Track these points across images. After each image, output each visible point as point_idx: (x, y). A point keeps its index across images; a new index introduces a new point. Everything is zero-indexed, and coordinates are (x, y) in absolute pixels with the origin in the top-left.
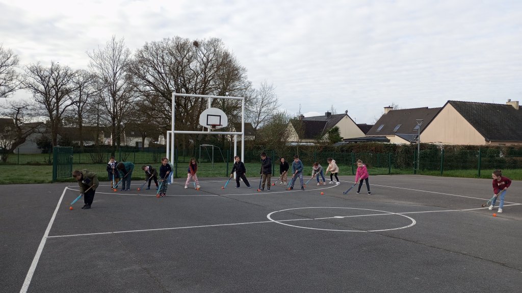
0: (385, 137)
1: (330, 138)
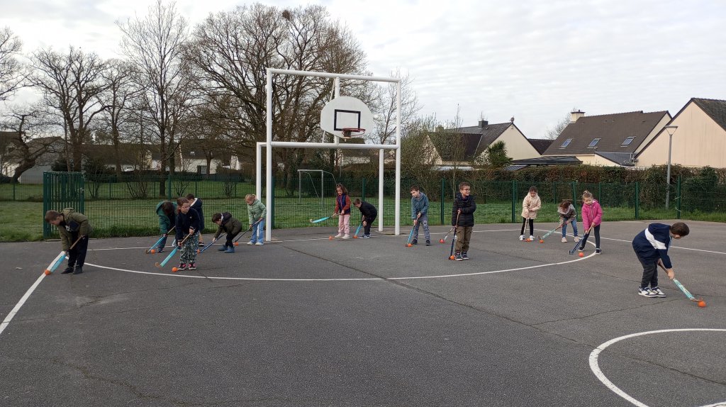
0: (575, 157)
1: (492, 158)
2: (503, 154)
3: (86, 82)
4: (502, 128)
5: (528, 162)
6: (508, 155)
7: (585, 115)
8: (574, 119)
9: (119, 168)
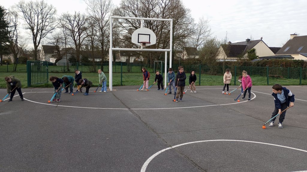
0: (290, 55)
1: (249, 56)
2: (255, 54)
3: (81, 26)
4: (257, 42)
5: (268, 58)
6: (257, 55)
7: (298, 36)
8: (292, 37)
9: (94, 60)
